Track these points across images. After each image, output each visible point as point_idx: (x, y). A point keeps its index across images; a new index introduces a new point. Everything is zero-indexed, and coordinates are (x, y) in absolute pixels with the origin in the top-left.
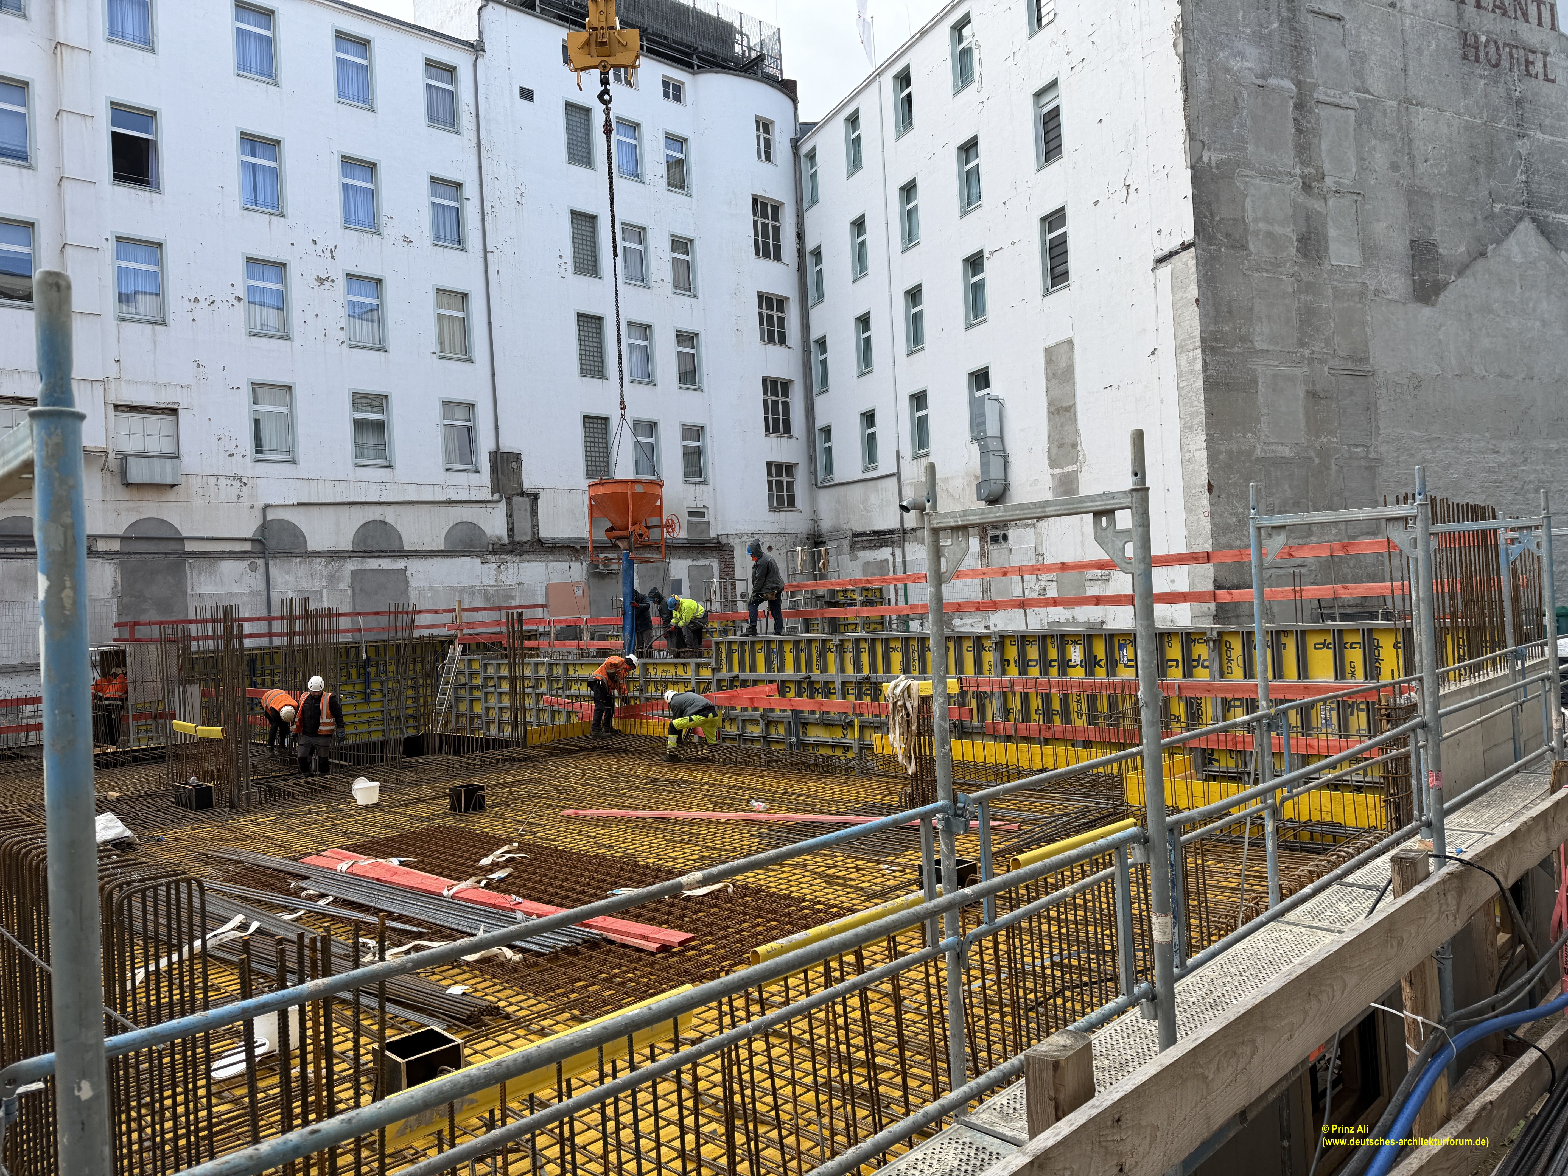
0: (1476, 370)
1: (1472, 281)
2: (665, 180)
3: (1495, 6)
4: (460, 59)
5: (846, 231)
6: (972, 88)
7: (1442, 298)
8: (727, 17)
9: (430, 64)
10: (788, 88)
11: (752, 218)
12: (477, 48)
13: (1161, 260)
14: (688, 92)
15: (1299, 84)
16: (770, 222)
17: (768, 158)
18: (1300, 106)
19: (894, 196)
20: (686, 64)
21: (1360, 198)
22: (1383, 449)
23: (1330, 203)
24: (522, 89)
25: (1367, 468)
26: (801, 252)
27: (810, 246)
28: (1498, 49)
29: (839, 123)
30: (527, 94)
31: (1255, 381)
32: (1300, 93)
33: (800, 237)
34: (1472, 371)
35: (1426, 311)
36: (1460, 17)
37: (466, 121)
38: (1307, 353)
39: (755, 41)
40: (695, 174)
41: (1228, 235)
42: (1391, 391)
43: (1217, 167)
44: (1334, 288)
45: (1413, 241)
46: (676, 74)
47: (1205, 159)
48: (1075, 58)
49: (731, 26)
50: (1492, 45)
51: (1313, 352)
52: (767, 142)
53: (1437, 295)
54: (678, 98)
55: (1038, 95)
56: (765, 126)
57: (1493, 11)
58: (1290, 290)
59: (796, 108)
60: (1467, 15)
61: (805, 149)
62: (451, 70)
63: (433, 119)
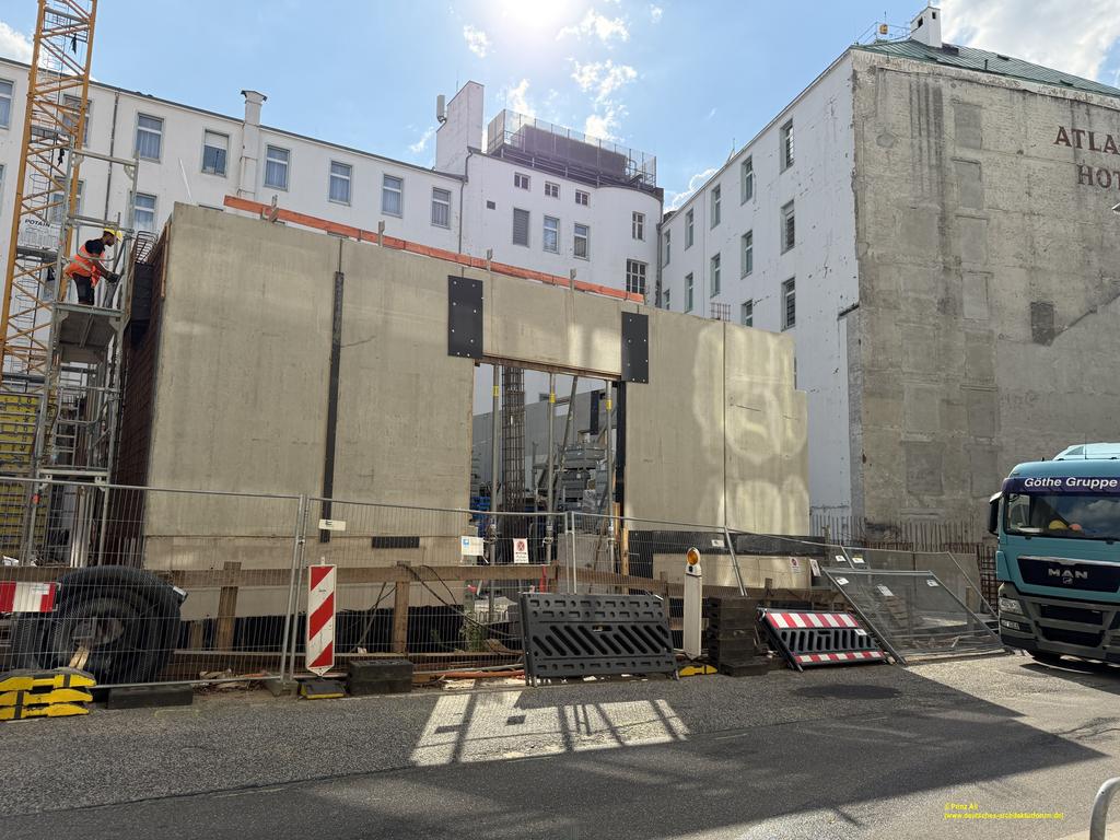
0: (1085, 388)
1: (1083, 329)
2: (572, 252)
3: (1107, 147)
4: (453, 186)
5: (682, 281)
6: (751, 201)
7: (1056, 340)
8: (621, 151)
9: (436, 190)
10: (657, 193)
11: (626, 272)
12: (463, 179)
13: (842, 315)
14: (592, 200)
15: (943, 205)
16: (639, 275)
17: (640, 237)
18: (943, 219)
19: (708, 262)
20: (593, 183)
21: (989, 276)
22: (1004, 440)
23: (965, 279)
24: (488, 202)
25: (990, 452)
26: (658, 294)
27: (664, 290)
28: (1109, 175)
29: (683, 215)
30: (491, 205)
31: (902, 392)
32: (943, 212)
33: (659, 284)
34: (1082, 390)
35: (1043, 349)
36: (1076, 157)
37: (454, 222)
38: (943, 375)
39: (639, 167)
40: (593, 248)
41: (884, 300)
42: (1011, 401)
43: (878, 258)
44: (966, 333)
45: (1033, 303)
46: (584, 188)
47: (870, 254)
48: (803, 187)
49: (625, 157)
50: (1104, 173)
51: (948, 375)
52: (640, 228)
53: (1052, 339)
54: (585, 203)
55: (785, 207)
56: (638, 217)
57: (1105, 151)
58: (931, 334)
59: (662, 205)
60: (1083, 156)
61: (664, 231)
62: (447, 193)
63: (435, 221)
